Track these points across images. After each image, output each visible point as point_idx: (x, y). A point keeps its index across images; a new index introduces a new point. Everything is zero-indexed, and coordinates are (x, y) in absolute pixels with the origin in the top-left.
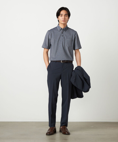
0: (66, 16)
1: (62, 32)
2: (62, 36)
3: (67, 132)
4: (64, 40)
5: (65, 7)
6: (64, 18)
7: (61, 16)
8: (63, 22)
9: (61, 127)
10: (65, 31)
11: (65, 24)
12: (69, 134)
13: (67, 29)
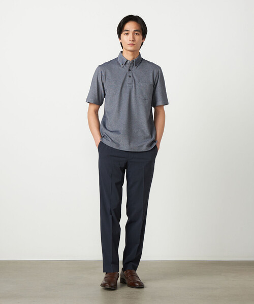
0: (136, 34)
1: (130, 67)
2: (130, 77)
3: (138, 282)
4: (134, 85)
5: (135, 14)
6: (131, 39)
7: (127, 34)
8: (130, 48)
9: (125, 272)
10: (136, 65)
11: (136, 52)
12: (141, 286)
13: (139, 61)
